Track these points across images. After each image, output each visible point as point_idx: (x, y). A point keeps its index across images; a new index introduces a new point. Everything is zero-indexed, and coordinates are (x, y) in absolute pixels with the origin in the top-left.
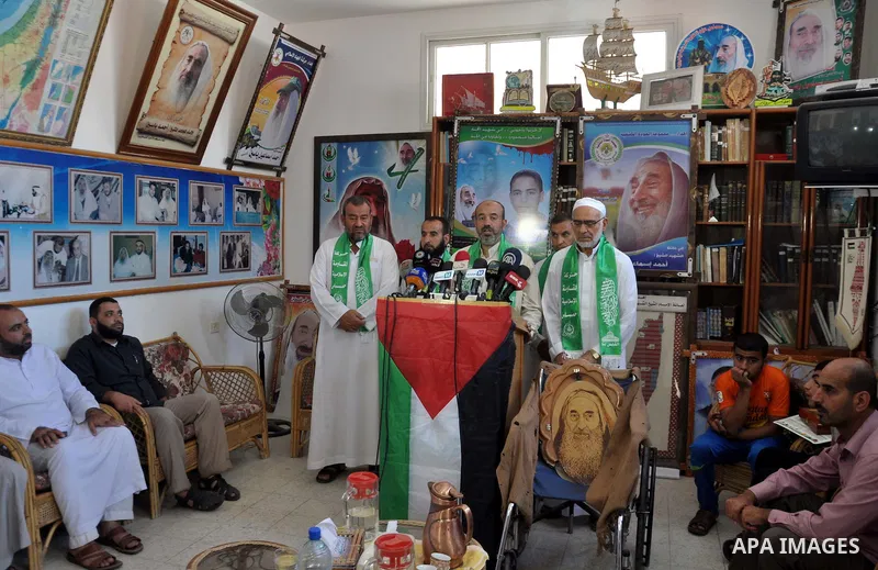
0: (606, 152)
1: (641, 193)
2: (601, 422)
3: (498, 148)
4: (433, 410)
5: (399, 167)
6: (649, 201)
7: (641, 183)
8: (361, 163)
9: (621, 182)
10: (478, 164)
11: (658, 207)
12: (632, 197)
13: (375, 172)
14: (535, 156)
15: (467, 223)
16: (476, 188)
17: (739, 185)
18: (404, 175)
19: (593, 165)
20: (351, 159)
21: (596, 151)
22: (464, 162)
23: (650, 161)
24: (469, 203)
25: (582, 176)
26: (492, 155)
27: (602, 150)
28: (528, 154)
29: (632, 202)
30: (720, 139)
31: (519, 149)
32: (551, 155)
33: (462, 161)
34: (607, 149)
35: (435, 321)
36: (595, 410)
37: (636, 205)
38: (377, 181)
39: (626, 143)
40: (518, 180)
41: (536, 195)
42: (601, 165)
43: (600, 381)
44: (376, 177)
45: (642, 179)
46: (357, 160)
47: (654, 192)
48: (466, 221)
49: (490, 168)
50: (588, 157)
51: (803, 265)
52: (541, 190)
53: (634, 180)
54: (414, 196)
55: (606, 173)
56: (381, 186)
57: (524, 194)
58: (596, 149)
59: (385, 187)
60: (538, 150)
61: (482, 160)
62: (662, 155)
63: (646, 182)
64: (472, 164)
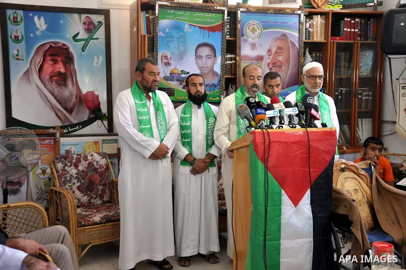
0: (253, 32)
1: (273, 59)
2: (363, 195)
3: (186, 26)
4: (296, 201)
5: (83, 35)
6: (278, 64)
7: (273, 53)
8: (48, 29)
9: (263, 52)
10: (173, 37)
11: (283, 68)
12: (269, 61)
13: (61, 38)
14: (211, 33)
15: (166, 78)
16: (172, 53)
17: (318, 54)
18: (87, 41)
19: (246, 40)
20: (38, 26)
21: (248, 31)
22: (163, 35)
23: (279, 39)
24: (168, 64)
25: (240, 47)
26: (183, 31)
27: (251, 31)
28: (206, 31)
29: (269, 64)
30: (310, 27)
31: (200, 28)
32: (221, 33)
33: (160, 34)
34: (254, 30)
35: (295, 143)
36: (358, 188)
37: (271, 66)
38: (64, 45)
39: (265, 28)
40: (201, 49)
41: (213, 59)
42: (250, 40)
43: (356, 171)
44: (62, 41)
45: (274, 50)
46: (44, 27)
47: (281, 58)
48: (166, 77)
49: (181, 40)
50: (243, 35)
51: (354, 99)
52: (215, 56)
53: (269, 51)
54: (96, 58)
55: (253, 46)
56: (67, 49)
57: (204, 58)
58: (247, 30)
59: (71, 50)
60: (212, 29)
61: (176, 34)
62: (284, 35)
63: (276, 52)
64: (169, 36)
